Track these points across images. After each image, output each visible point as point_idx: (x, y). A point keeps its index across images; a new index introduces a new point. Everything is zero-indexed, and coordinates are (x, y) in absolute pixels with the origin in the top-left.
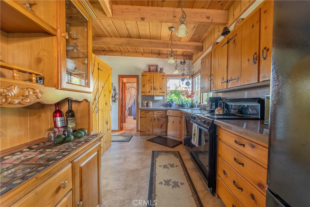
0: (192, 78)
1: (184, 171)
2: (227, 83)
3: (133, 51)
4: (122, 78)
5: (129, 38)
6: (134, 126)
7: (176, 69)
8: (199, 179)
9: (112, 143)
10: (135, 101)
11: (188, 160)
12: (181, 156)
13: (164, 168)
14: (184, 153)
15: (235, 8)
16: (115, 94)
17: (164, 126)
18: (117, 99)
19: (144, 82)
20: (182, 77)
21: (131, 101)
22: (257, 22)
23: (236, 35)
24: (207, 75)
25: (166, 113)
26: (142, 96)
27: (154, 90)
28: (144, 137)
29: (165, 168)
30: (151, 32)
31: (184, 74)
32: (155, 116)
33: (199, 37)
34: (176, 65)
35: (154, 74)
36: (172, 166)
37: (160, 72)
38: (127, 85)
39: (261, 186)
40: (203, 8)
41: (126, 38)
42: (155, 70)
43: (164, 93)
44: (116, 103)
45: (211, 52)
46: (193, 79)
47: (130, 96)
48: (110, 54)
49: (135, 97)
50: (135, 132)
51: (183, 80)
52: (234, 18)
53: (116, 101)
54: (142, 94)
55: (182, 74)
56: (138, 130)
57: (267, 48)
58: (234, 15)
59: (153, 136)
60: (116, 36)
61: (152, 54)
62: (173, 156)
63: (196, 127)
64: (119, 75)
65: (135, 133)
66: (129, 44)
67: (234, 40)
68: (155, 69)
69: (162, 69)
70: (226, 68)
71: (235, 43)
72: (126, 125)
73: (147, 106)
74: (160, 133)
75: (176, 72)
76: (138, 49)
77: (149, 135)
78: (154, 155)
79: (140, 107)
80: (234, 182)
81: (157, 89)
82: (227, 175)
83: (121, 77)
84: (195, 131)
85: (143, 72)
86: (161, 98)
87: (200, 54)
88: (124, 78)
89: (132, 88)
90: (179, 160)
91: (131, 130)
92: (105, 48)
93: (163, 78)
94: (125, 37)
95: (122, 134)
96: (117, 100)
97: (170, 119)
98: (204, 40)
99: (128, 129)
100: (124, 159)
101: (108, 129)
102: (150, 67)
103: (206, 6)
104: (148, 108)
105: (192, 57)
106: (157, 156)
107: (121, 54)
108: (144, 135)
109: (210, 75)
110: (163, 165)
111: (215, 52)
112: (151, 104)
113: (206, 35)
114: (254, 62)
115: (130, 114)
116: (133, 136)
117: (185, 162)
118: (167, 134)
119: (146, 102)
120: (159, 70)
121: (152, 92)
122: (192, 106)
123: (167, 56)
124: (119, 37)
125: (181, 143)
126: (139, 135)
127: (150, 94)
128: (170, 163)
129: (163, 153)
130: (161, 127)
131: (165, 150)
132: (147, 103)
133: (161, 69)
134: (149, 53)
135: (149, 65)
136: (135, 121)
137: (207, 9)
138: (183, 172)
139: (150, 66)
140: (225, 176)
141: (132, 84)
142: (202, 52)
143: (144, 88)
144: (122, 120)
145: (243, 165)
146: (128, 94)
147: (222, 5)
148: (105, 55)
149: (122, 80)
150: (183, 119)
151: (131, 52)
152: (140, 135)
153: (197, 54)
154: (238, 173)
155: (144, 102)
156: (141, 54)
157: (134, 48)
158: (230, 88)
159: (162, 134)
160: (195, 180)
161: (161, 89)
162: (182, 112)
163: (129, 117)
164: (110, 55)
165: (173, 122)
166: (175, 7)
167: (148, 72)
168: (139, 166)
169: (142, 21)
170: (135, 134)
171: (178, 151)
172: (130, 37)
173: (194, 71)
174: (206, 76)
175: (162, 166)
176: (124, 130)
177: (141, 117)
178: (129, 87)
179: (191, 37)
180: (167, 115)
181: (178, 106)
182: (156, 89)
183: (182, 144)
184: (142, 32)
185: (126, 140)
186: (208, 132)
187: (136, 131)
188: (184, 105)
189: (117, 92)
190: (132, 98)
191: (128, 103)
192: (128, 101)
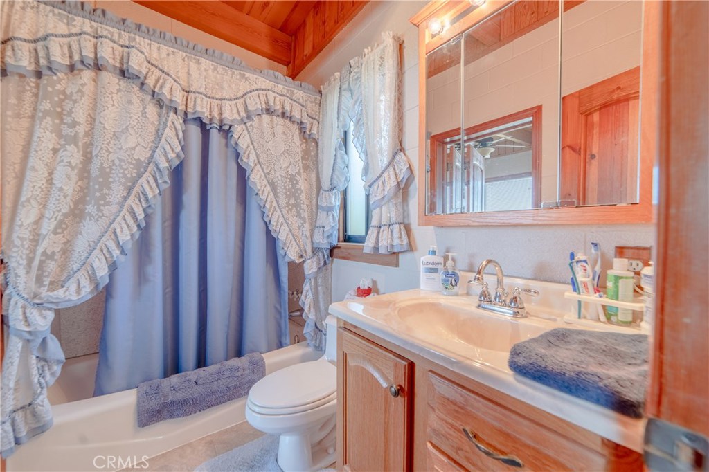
10: (145, 230)
146: (46, 136)
190: (117, 192)
191: (48, 256)
192: (48, 226)
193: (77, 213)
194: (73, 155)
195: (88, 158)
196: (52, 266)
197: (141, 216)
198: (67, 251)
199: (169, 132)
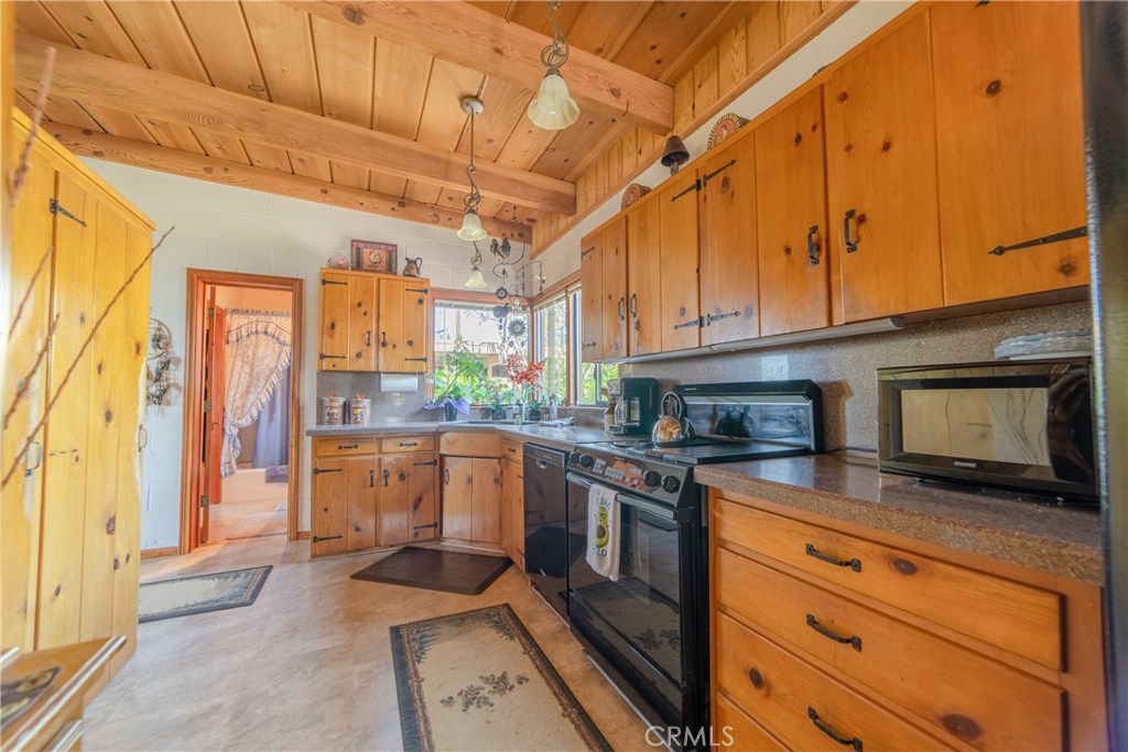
0: (532, 308)
1: (556, 695)
2: (701, 325)
3: (278, 169)
4: (208, 287)
5: (259, 97)
6: (271, 514)
7: (475, 269)
8: (625, 715)
9: (144, 631)
10: (273, 398)
11: (554, 636)
12: (525, 623)
13: (467, 705)
14: (533, 607)
15: (697, 85)
16: (166, 365)
17: (428, 501)
18: (179, 388)
19: (331, 310)
20: (500, 302)
21: (252, 397)
22: (814, 128)
23: (733, 162)
24: (610, 297)
25: (437, 445)
26: (322, 373)
27: (381, 349)
28: (332, 563)
29: (473, 708)
30: (379, 93)
31: (505, 290)
32: (387, 459)
33: (566, 160)
34: (473, 254)
35: (379, 280)
36: (501, 684)
37: (404, 275)
38: (234, 322)
39: (961, 728)
40: (599, 51)
41: (246, 94)
42: (383, 266)
43: (425, 360)
44: (168, 409)
45: (627, 217)
46: (532, 313)
47: (251, 375)
48: (138, 158)
49: (274, 379)
50: (280, 543)
51: (502, 311)
52: (694, 115)
53: (167, 397)
54: (321, 365)
55: (499, 290)
56: (298, 534)
57: (857, 214)
58: (693, 107)
59: (377, 549)
60: (179, 70)
61: (369, 193)
62: (489, 634)
63: (611, 500)
64: (189, 270)
65: (282, 550)
66: (258, 124)
67: (726, 182)
68: (384, 259)
69: (415, 262)
70: (695, 274)
71: (730, 191)
72: (223, 514)
73: (344, 417)
74: (412, 532)
75: (475, 282)
76: (302, 161)
77: (358, 550)
78: (405, 648)
79: (310, 421)
80: (813, 715)
81: (394, 346)
82: (769, 687)
83: (201, 280)
84: (603, 516)
85: (325, 266)
86: (412, 382)
87: (563, 223)
88: (218, 288)
89: (262, 336)
90: (521, 648)
91: (258, 536)
92: (102, 119)
93: (421, 302)
94: (237, 88)
95: (204, 564)
96: (173, 392)
97: (456, 470)
98: (582, 175)
99: (239, 533)
100: (237, 716)
101: (116, 561)
102: (358, 249)
103: (610, 51)
104: (352, 427)
105: (531, 233)
106: (421, 648)
107: (208, 170)
108: (331, 554)
109: (623, 295)
110: (460, 694)
111: (642, 218)
112: (364, 408)
113: (589, 158)
114: (812, 257)
115: (247, 459)
116: (271, 567)
117: (547, 649)
118: (441, 533)
119: (341, 400)
120: (402, 265)
121: (369, 358)
122: (536, 415)
123: (436, 216)
124: (203, 82)
125: (507, 563)
126: (307, 554)
127: (360, 365)
128: (487, 674)
129: (445, 629)
130: (415, 508)
131: (447, 610)
132: (346, 408)
133: (411, 263)
134: (358, 189)
135: (357, 241)
136: (282, 490)
137: (612, 61)
138: (555, 701)
139: (361, 245)
140: (763, 692)
141: (262, 318)
142: (571, 218)
143: (332, 336)
144: (202, 490)
145: (857, 643)
146: (239, 363)
147: (659, 62)
148: (98, 154)
149: (208, 297)
150: (518, 468)
151: (264, 170)
152: (314, 556)
153: (551, 222)
154: (832, 677)
155: (332, 401)
156: (318, 190)
157: (284, 149)
158: (710, 346)
159: (421, 537)
160: (614, 726)
161: (410, 343)
162: (506, 438)
163: (238, 472)
164: (136, 163)
165: (470, 480)
166: (501, 16)
167: (352, 269)
168: (334, 736)
169: (347, 22)
170: (284, 554)
171: (507, 605)
172: (265, 93)
173: (544, 281)
174: (606, 301)
175: (455, 696)
176: (215, 543)
177: (316, 472)
178: (244, 333)
179: (538, 155)
180: (443, 451)
181: (480, 415)
182: (390, 346)
183: (511, 570)
184: (333, 87)
185: (231, 598)
186: (675, 519)
187: (285, 538)
188: (504, 408)
189: (178, 349)
190: (263, 382)
191: (238, 408)
192: (238, 396)
193: (248, 391)
194: (247, 369)
195: (252, 369)
196: (238, 411)
197: (271, 391)
198: (243, 406)
199: (283, 355)
